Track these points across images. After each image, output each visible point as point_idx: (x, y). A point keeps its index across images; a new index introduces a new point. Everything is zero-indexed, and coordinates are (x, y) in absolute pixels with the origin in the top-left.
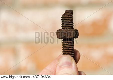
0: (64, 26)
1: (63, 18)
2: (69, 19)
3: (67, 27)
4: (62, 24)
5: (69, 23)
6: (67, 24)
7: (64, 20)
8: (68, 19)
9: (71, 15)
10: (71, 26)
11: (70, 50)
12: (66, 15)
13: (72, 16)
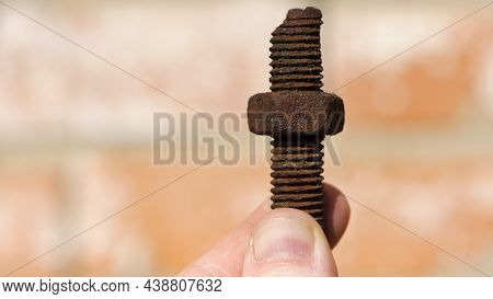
0: (279, 77)
1: (279, 42)
2: (304, 49)
3: (296, 85)
4: (271, 68)
5: (304, 65)
6: (294, 73)
8: (299, 50)
9: (314, 30)
10: (312, 80)
11: (306, 188)
12: (291, 30)
13: (317, 34)
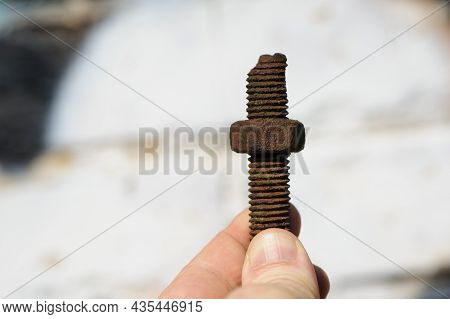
0: (255, 108)
1: (254, 81)
2: (274, 86)
3: (268, 114)
4: (248, 101)
5: (274, 98)
6: (267, 104)
7: (258, 90)
8: (270, 86)
9: (281, 71)
10: (280, 110)
11: (277, 194)
12: (264, 72)
13: (283, 74)
